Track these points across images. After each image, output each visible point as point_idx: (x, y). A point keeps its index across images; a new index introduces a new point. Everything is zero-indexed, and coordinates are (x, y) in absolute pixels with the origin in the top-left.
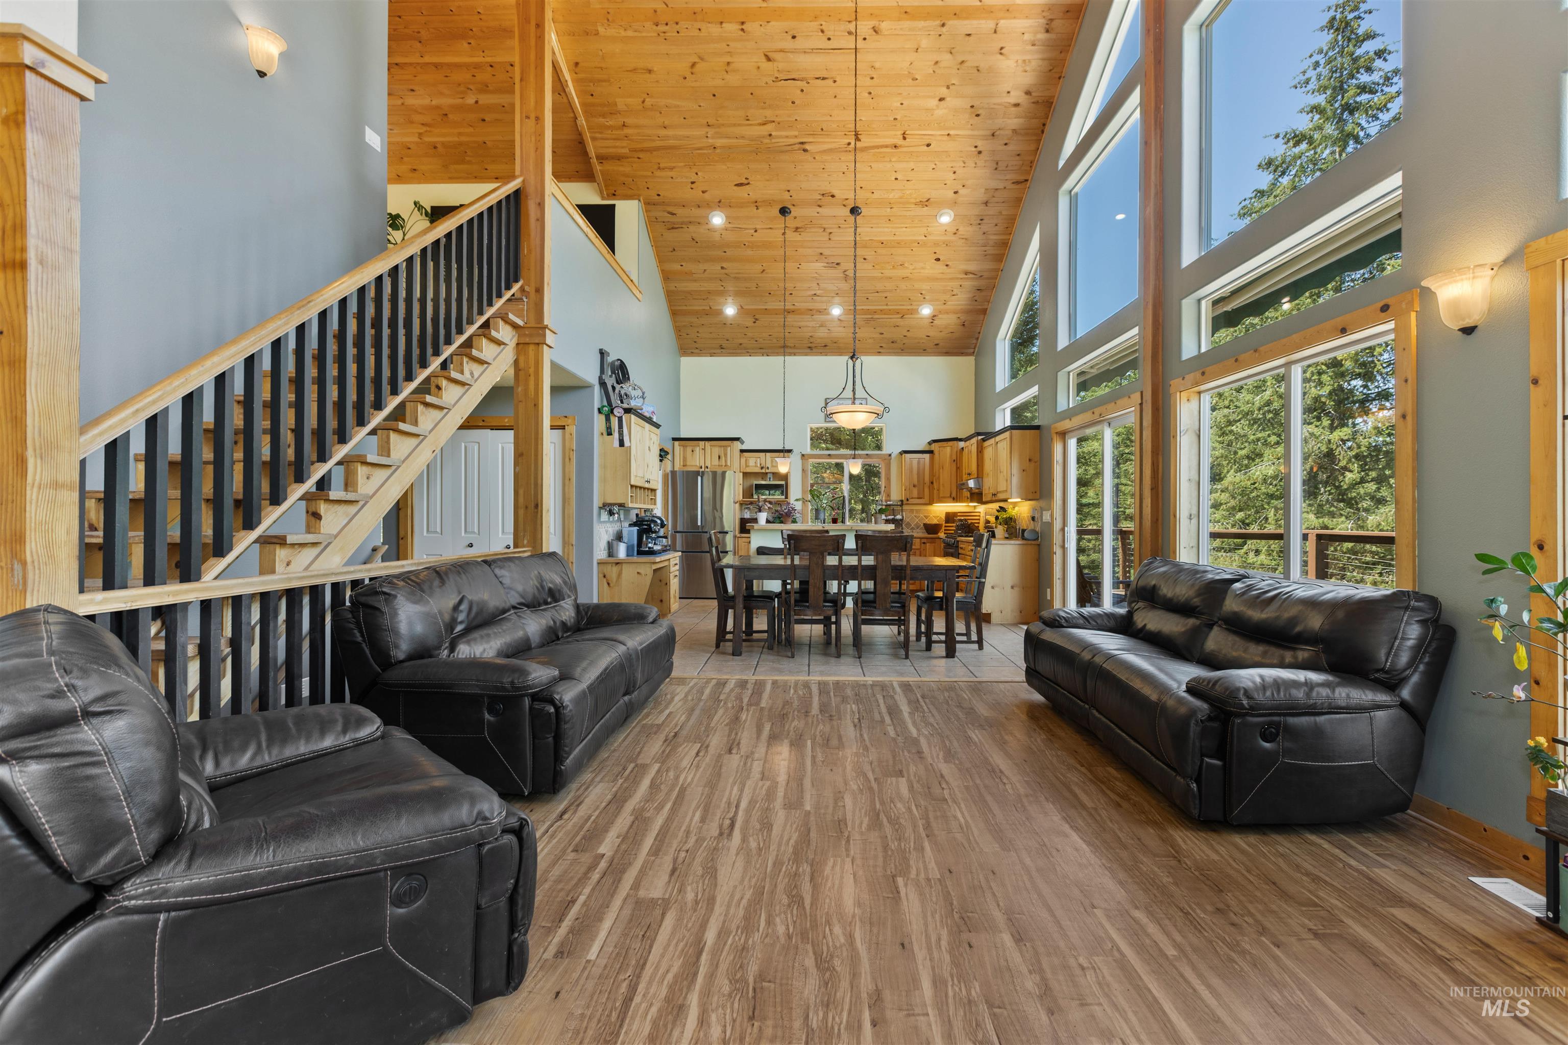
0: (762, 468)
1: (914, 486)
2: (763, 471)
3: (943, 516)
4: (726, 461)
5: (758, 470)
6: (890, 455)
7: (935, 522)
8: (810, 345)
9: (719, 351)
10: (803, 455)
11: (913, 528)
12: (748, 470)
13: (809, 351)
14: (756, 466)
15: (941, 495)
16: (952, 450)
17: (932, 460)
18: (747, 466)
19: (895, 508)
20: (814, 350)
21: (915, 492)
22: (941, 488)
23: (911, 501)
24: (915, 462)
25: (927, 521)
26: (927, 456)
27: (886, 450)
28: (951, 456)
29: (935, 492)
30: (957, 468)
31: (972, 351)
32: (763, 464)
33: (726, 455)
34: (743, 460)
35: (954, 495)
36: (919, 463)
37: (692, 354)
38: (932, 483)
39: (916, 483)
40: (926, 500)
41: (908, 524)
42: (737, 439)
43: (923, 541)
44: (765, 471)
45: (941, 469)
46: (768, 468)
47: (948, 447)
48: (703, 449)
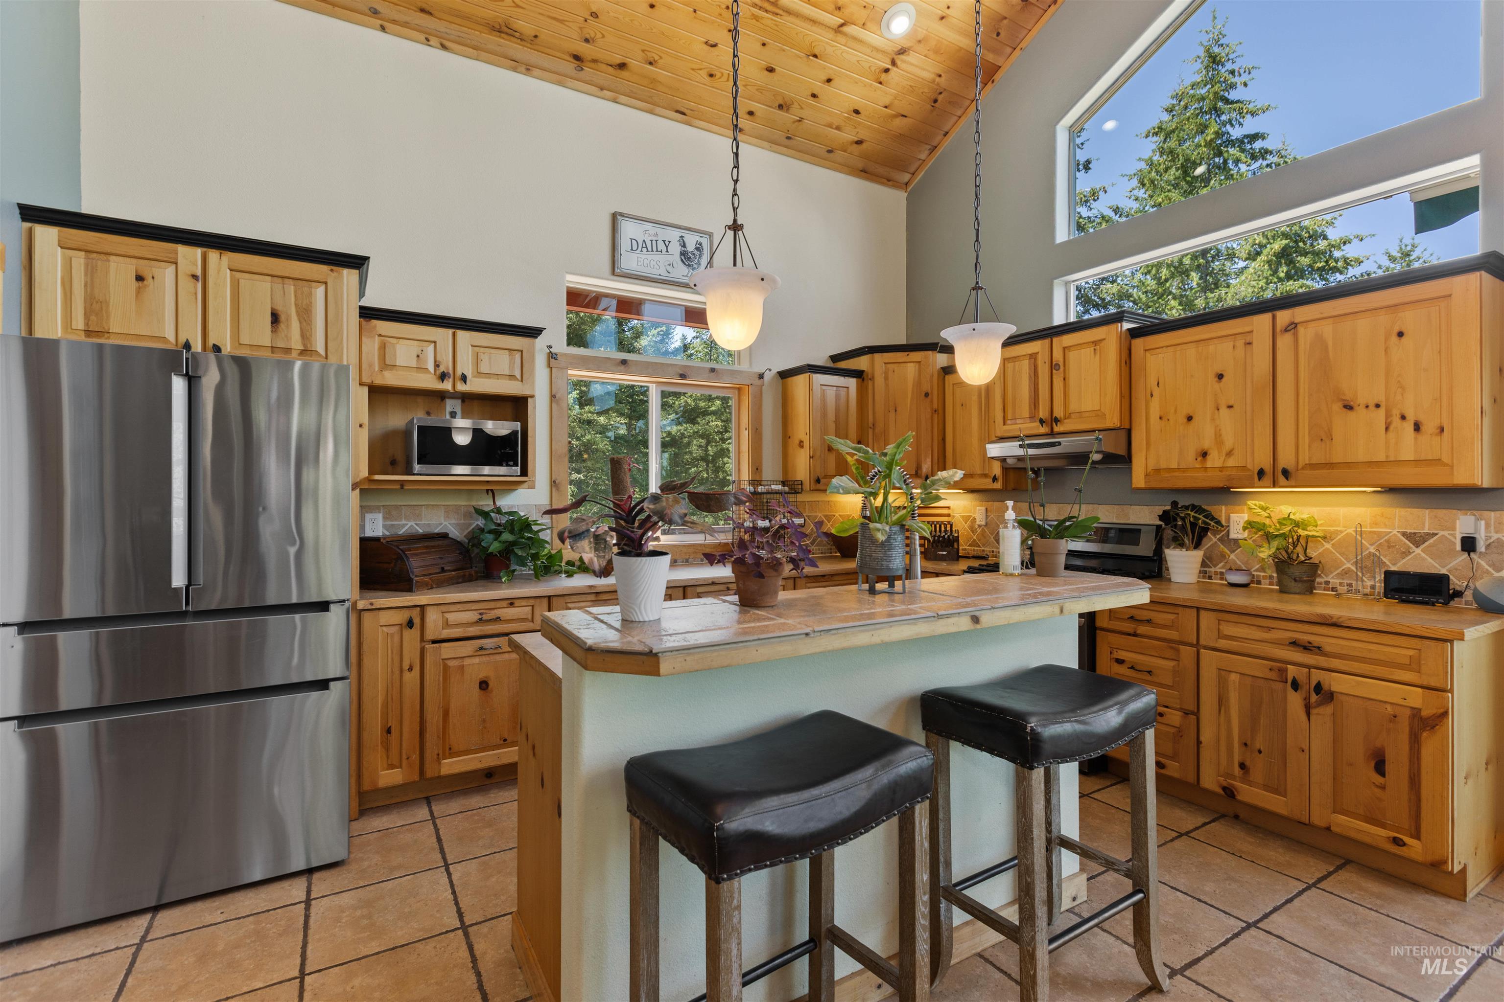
0: (443, 377)
1: (830, 449)
2: (447, 386)
4: (306, 336)
5: (429, 382)
6: (761, 376)
10: (552, 356)
12: (390, 379)
14: (422, 369)
16: (917, 371)
17: (862, 392)
20: (586, 75)
21: (831, 464)
24: (831, 393)
26: (852, 383)
28: (918, 383)
31: (906, 177)
32: (446, 365)
33: (305, 313)
34: (372, 346)
36: (837, 397)
42: (358, 262)
44: (454, 386)
45: (892, 414)
46: (464, 378)
47: (912, 364)
48: (194, 277)
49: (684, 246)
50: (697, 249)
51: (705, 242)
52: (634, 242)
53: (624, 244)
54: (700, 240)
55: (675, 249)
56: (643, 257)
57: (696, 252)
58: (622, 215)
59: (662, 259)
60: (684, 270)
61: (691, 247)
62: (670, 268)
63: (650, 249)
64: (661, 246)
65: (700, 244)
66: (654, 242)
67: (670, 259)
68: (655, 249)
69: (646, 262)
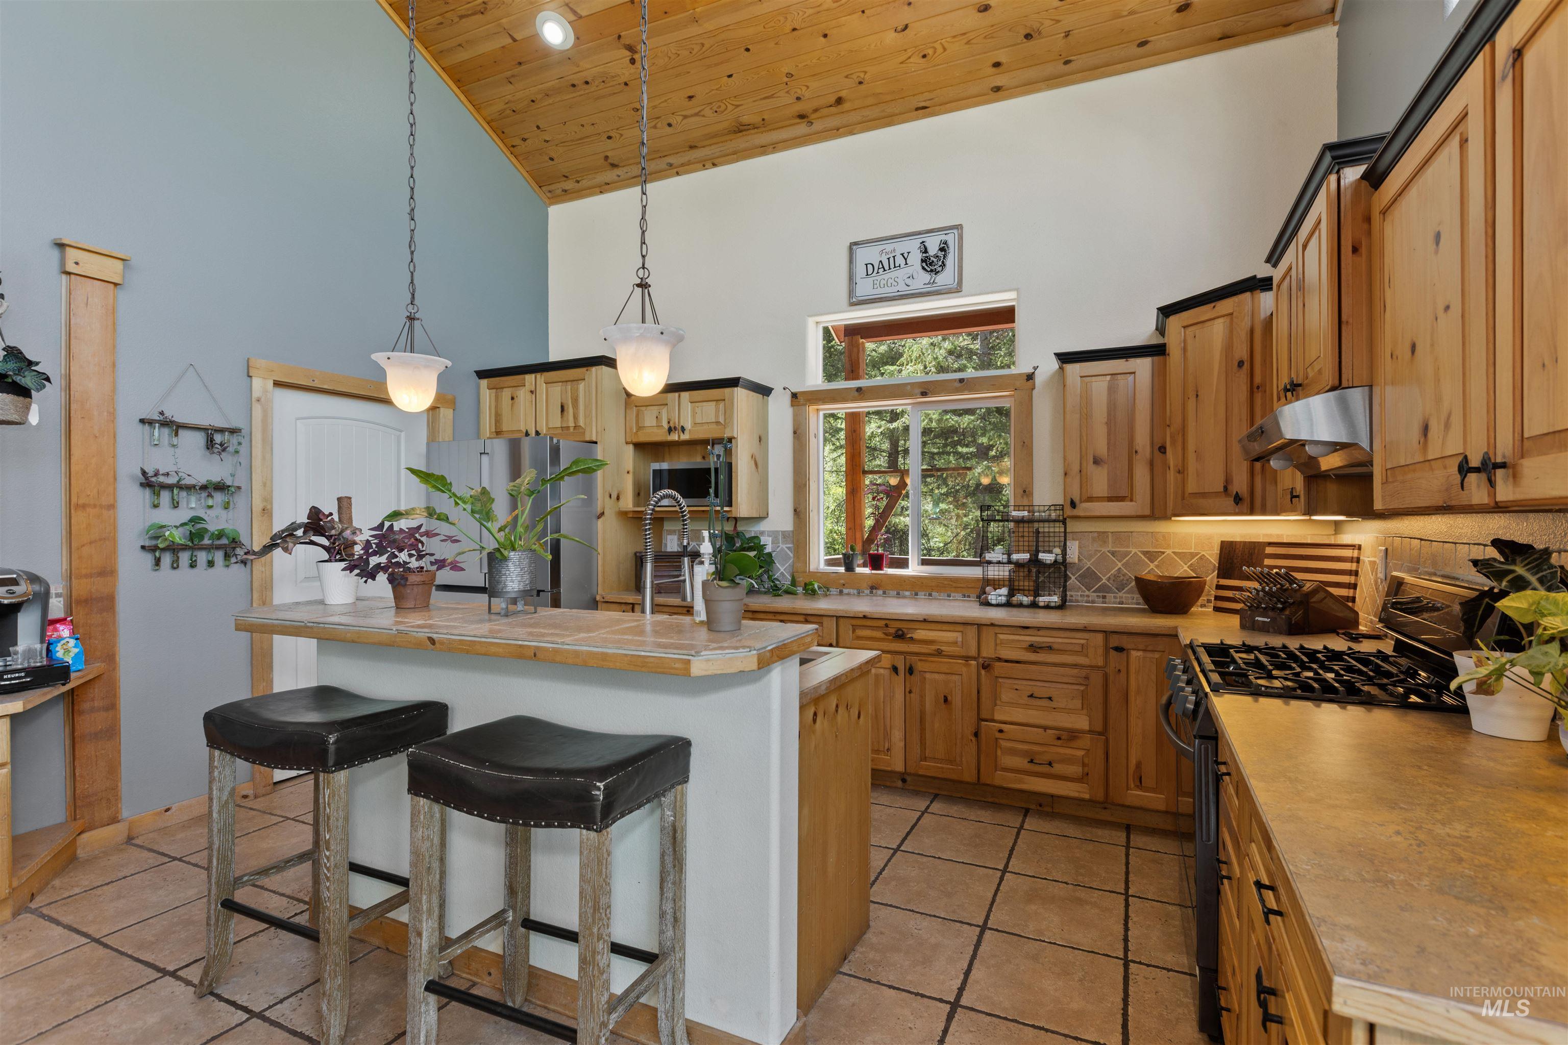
0: (670, 430)
1: (1097, 461)
2: (674, 437)
3: (1213, 556)
4: (576, 417)
5: (663, 436)
6: (1030, 377)
7: (1182, 570)
8: (799, 107)
9: (610, 175)
10: (794, 396)
11: (1104, 589)
12: (645, 436)
13: (802, 129)
14: (660, 426)
15: (1191, 487)
16: (1231, 330)
17: (1160, 378)
18: (640, 428)
19: (1045, 528)
20: (818, 126)
21: (1100, 482)
22: (1192, 465)
23: (1085, 508)
24: (1100, 387)
25: (1152, 571)
26: (1143, 366)
27: (1022, 367)
28: (1229, 348)
29: (1171, 476)
30: (1254, 389)
32: (675, 421)
33: (579, 403)
35: (1240, 484)
36: (1115, 387)
37: (566, 195)
38: (1163, 449)
39: (1101, 446)
40: (1141, 502)
41: (1089, 578)
43: (1114, 641)
44: (679, 436)
45: (1193, 400)
46: (683, 429)
47: (1221, 320)
48: (532, 392)
49: (926, 251)
50: (942, 249)
51: (951, 238)
52: (870, 267)
53: (860, 270)
54: (944, 238)
55: (916, 258)
56: (879, 278)
57: (941, 254)
58: (856, 244)
59: (901, 274)
60: (926, 277)
61: (933, 250)
62: (909, 281)
63: (887, 267)
64: (900, 260)
65: (945, 243)
66: (892, 260)
67: (908, 271)
68: (892, 266)
69: (883, 282)
